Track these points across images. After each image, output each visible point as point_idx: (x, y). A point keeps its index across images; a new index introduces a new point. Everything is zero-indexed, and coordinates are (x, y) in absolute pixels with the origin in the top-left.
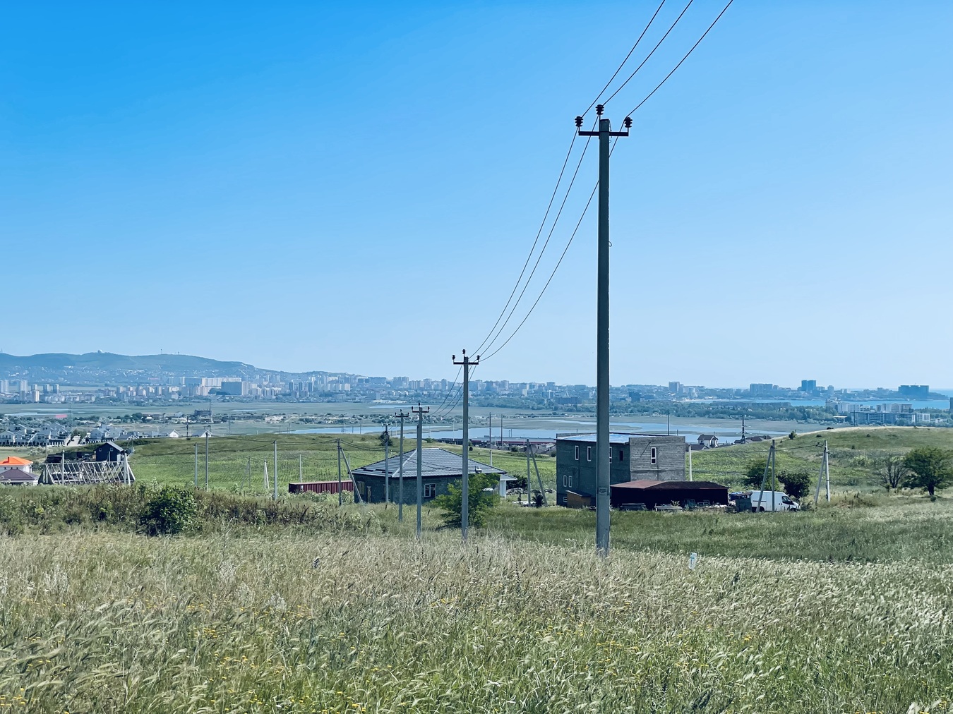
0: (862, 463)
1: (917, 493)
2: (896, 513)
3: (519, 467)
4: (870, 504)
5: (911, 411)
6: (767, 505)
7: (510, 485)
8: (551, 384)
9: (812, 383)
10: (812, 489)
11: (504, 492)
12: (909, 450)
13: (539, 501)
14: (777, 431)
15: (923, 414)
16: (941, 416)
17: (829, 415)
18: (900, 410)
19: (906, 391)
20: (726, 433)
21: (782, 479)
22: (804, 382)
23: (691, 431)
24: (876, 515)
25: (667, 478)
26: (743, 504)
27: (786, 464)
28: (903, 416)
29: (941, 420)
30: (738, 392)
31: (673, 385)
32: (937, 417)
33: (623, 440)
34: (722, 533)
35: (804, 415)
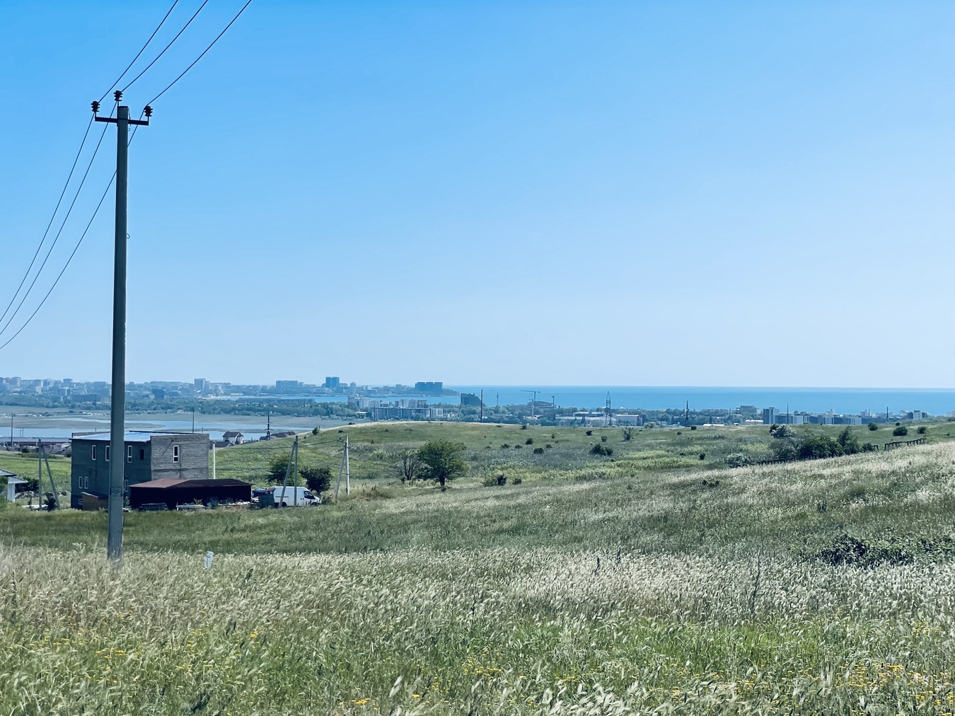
0: (380, 457)
1: (429, 484)
2: (409, 504)
3: (30, 468)
4: (386, 496)
5: (426, 406)
6: (289, 501)
7: (19, 488)
8: (67, 381)
9: (335, 380)
10: (332, 483)
11: (12, 496)
12: (423, 443)
13: (51, 504)
14: (301, 427)
15: (437, 410)
16: (453, 411)
17: (350, 411)
18: (416, 406)
19: (422, 387)
20: (251, 429)
21: (304, 474)
22: (328, 379)
23: (215, 428)
24: (391, 507)
25: (189, 476)
26: (266, 501)
27: (309, 459)
28: (419, 411)
29: (453, 415)
30: (264, 390)
31: (199, 382)
32: (449, 412)
33: (144, 438)
34: (243, 531)
35: (328, 411)
